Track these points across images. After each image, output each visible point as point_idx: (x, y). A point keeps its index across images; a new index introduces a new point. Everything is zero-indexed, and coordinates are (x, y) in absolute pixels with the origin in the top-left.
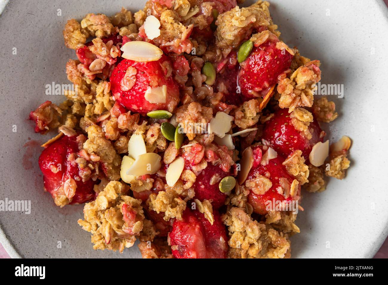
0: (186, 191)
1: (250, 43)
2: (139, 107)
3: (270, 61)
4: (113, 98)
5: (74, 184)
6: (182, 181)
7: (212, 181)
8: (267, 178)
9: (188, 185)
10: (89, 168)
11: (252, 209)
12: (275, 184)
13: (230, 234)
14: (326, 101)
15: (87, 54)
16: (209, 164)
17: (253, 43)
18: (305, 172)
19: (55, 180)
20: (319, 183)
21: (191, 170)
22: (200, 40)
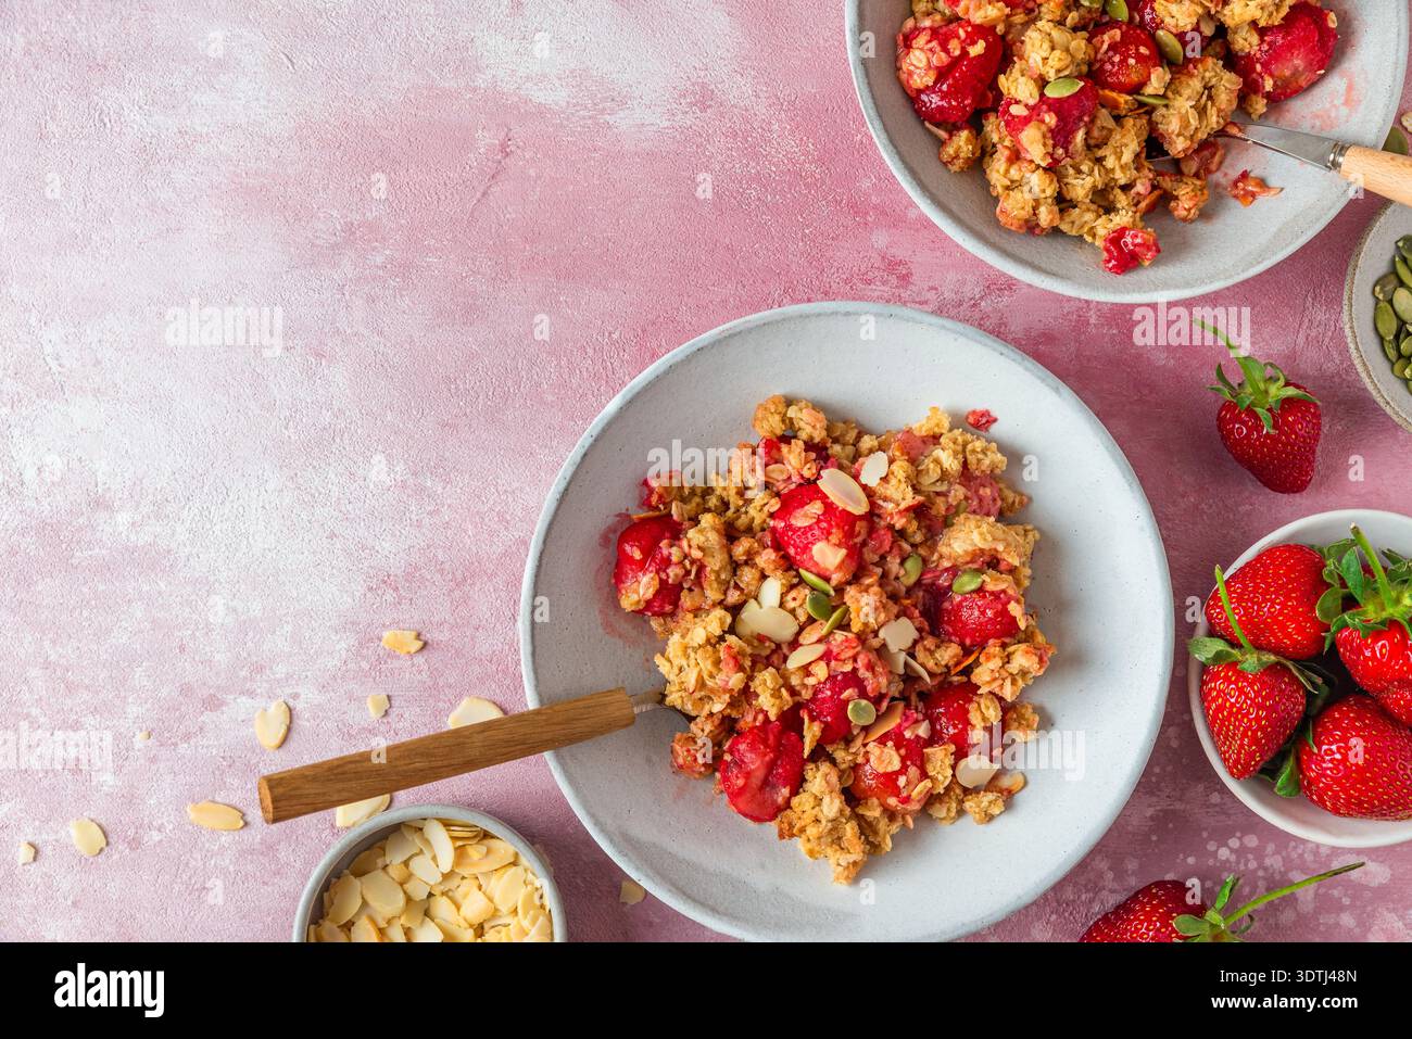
0: (805, 686)
1: (980, 580)
2: (796, 554)
3: (990, 619)
4: (772, 523)
5: (656, 582)
6: (806, 670)
7: (846, 694)
8: (900, 756)
9: (811, 681)
10: (684, 567)
11: (851, 782)
12: (903, 770)
13: (801, 790)
14: (1030, 710)
15: (774, 451)
16: (855, 670)
17: (984, 581)
18: (946, 778)
19: (632, 570)
20: (949, 810)
21: (828, 665)
22: (923, 524)
